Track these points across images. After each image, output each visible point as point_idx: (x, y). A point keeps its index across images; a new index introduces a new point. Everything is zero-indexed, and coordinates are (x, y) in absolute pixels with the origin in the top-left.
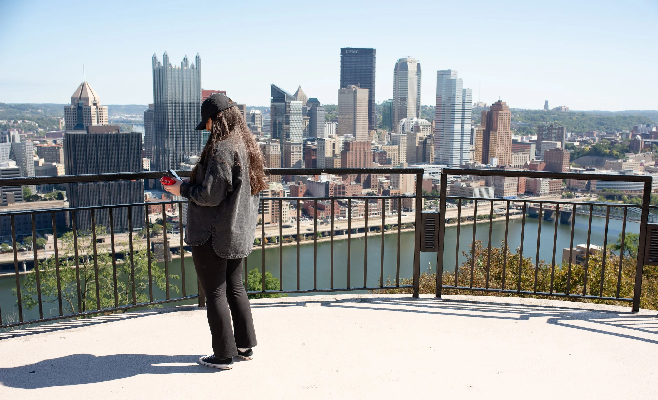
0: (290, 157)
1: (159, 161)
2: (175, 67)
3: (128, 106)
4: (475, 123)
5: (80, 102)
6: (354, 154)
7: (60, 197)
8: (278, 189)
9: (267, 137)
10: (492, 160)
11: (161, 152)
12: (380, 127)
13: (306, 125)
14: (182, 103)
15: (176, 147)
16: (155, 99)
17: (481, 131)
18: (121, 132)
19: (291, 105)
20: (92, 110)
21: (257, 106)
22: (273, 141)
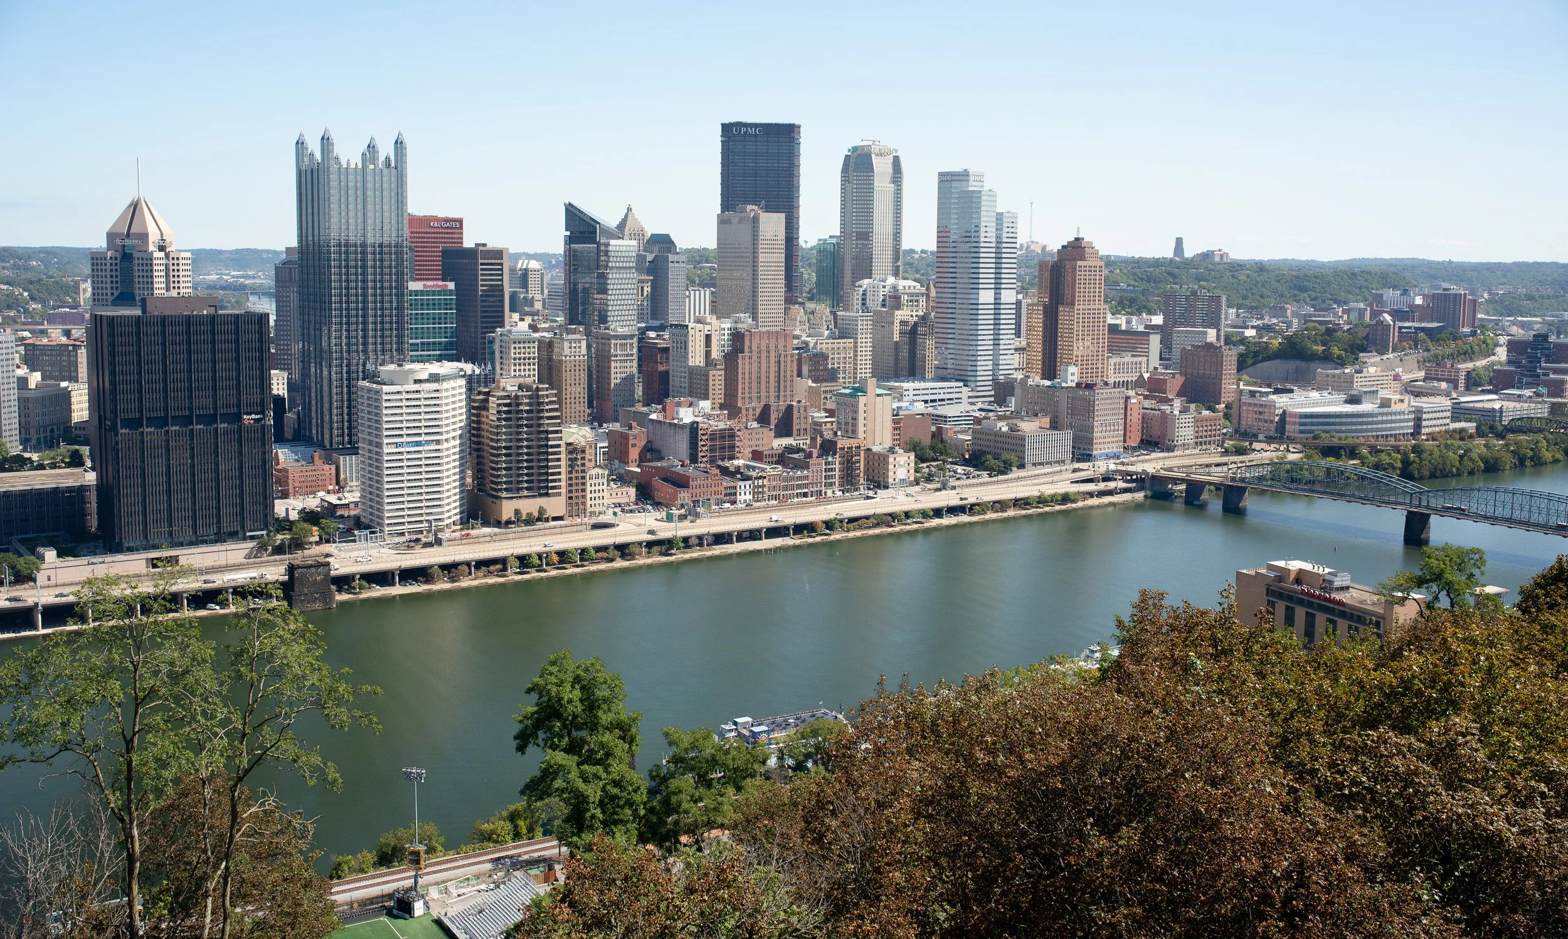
0: (609, 368)
1: (309, 376)
2: (348, 164)
3: (237, 251)
4: (1023, 288)
5: (127, 242)
6: (754, 358)
7: (76, 461)
8: (582, 440)
9: (556, 321)
10: (1066, 371)
11: (313, 356)
12: (811, 299)
13: (645, 293)
14: (364, 245)
15: (348, 344)
16: (300, 235)
17: (1037, 305)
18: (221, 312)
19: (610, 248)
20: (155, 262)
21: (532, 252)
22: (569, 332)
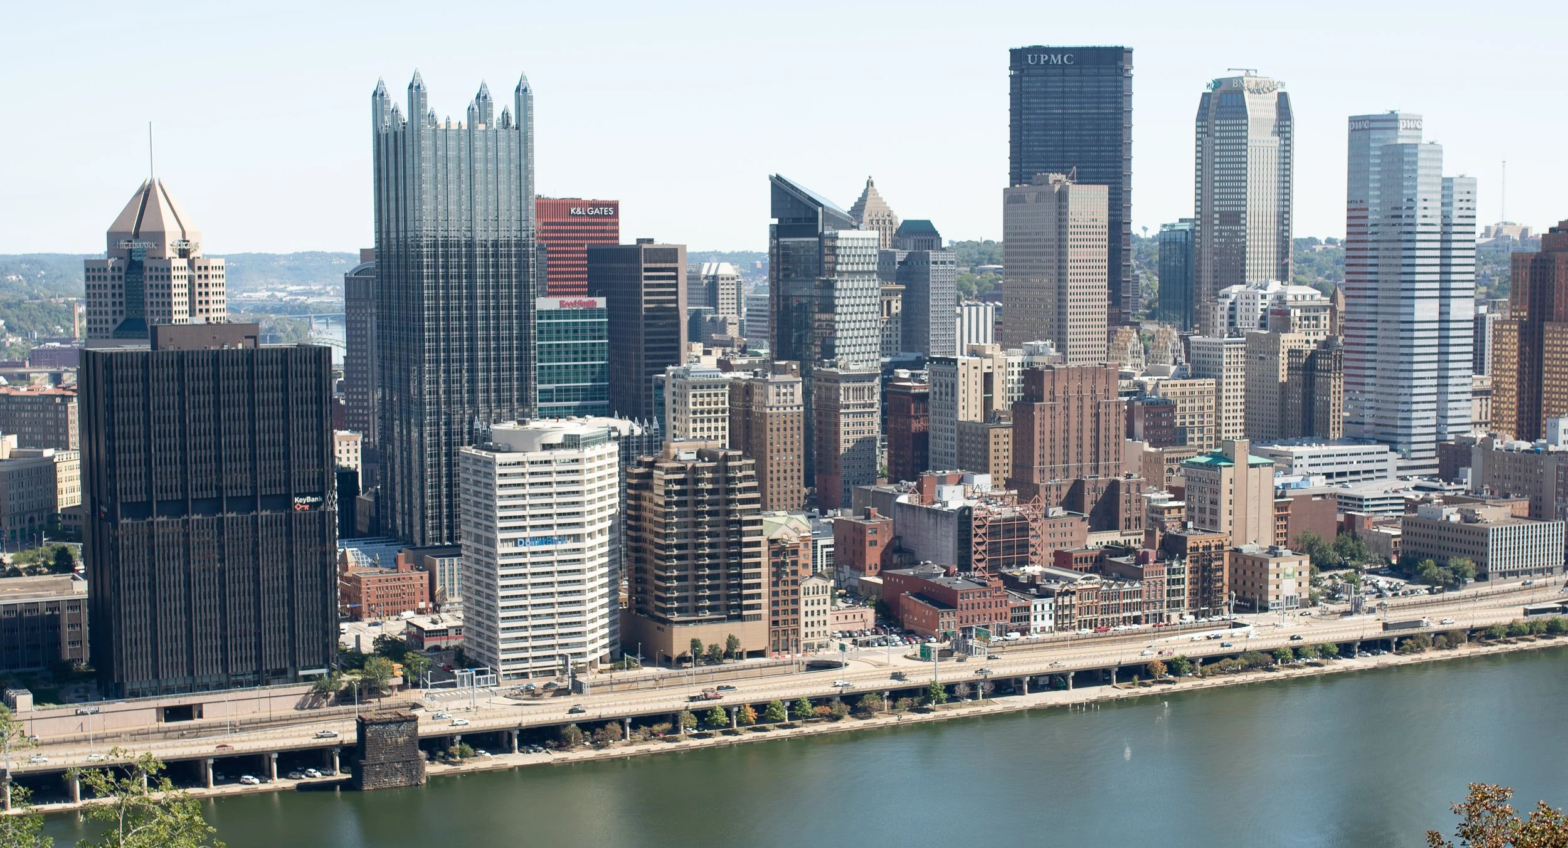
0: (837, 425)
1: (391, 440)
2: (448, 123)
3: (297, 256)
4: (1488, 295)
5: (136, 245)
6: (1059, 409)
7: (63, 564)
8: (793, 534)
9: (758, 355)
10: (1556, 426)
11: (397, 409)
12: (1151, 317)
13: (893, 310)
14: (470, 244)
15: (448, 392)
16: (379, 231)
17: (1510, 322)
18: (262, 345)
19: (839, 243)
20: (174, 273)
21: (727, 251)
22: (776, 371)
